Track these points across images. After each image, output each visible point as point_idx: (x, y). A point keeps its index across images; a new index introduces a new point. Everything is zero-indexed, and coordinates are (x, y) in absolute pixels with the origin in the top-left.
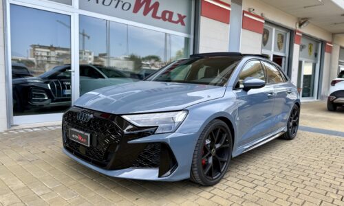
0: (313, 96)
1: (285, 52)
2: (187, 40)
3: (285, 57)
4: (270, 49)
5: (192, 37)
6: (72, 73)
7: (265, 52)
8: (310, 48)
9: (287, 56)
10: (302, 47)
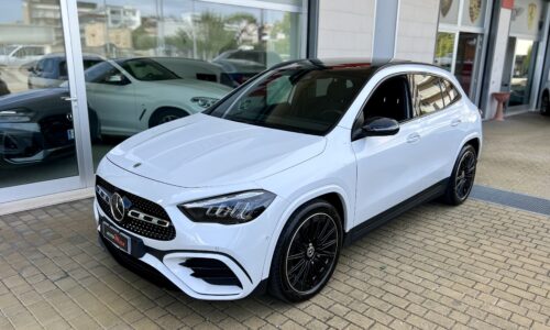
0: (528, 102)
1: (482, 25)
2: (294, 17)
3: (482, 35)
4: (456, 23)
5: (305, 10)
6: (74, 104)
7: (444, 28)
8: (531, 14)
9: (487, 32)
10: (516, 13)
